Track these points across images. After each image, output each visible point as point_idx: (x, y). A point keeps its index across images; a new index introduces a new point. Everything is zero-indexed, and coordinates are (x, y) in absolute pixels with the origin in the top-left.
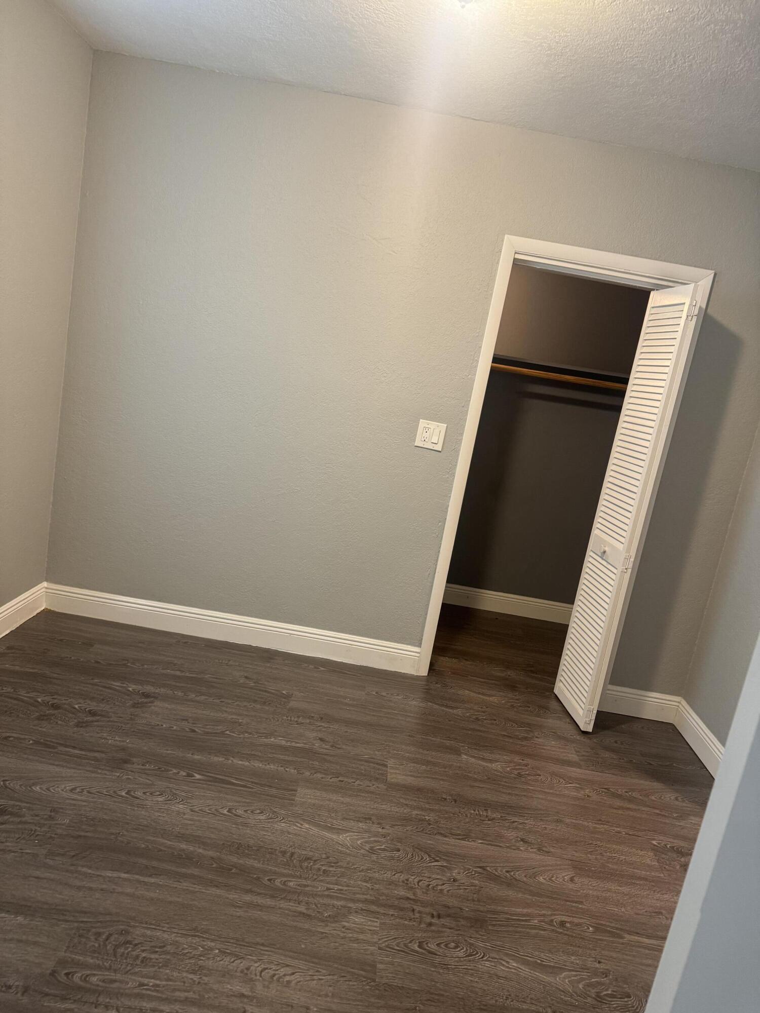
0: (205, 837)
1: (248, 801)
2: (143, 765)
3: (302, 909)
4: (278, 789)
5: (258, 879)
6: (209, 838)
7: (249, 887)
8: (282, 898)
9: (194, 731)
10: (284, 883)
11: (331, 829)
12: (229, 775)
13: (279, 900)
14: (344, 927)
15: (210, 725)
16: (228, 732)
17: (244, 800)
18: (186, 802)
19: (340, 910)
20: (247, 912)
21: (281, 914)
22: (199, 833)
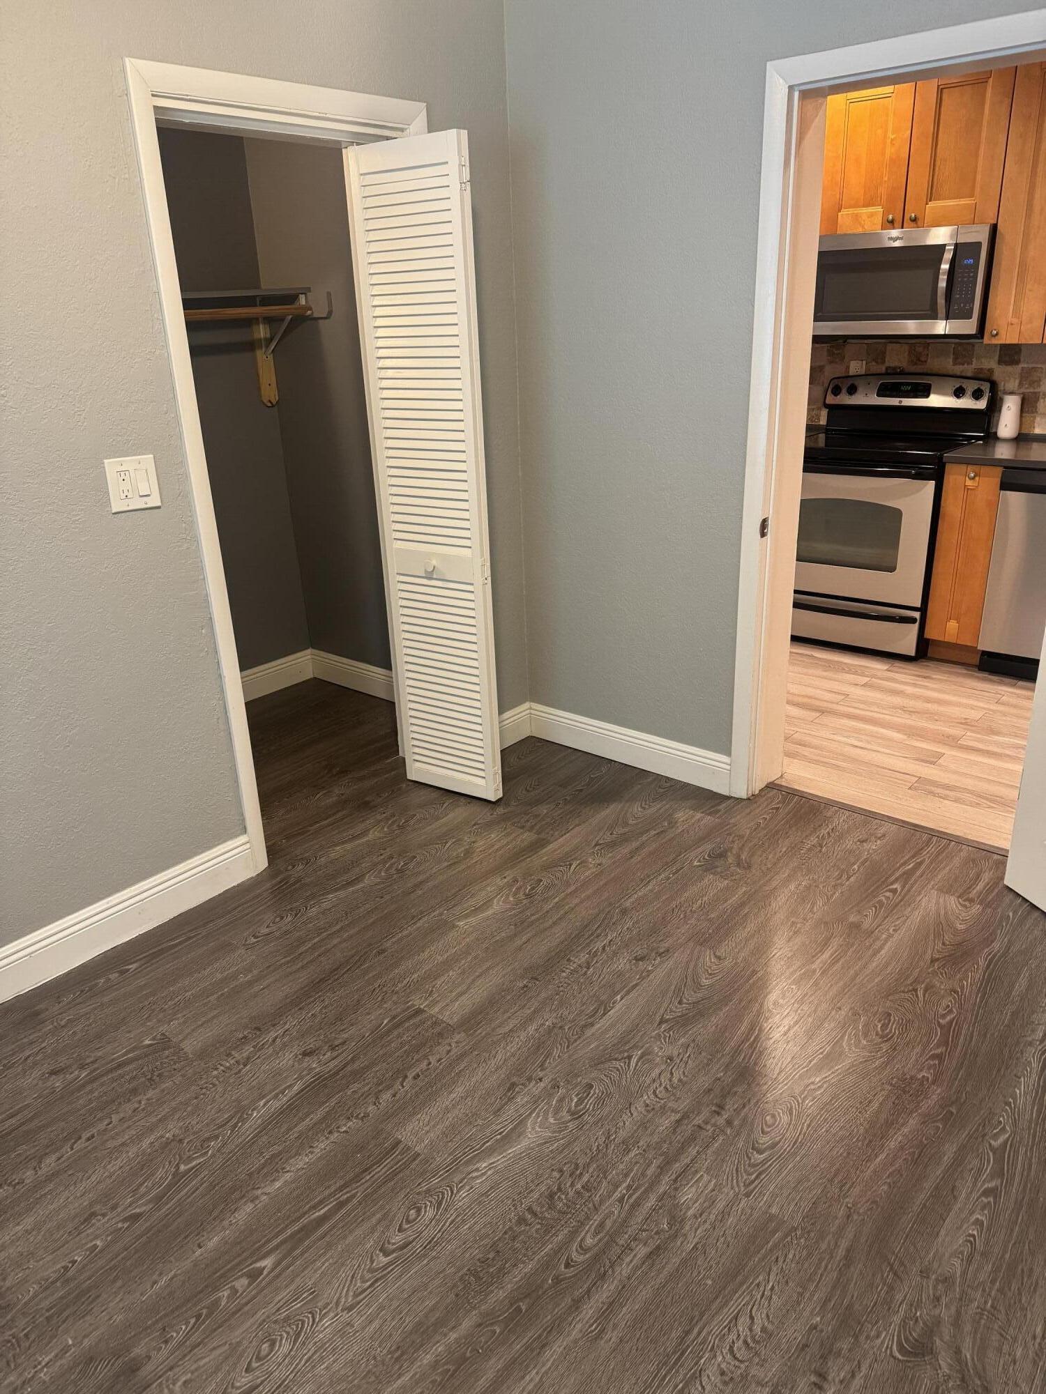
0: (426, 1316)
1: (378, 1216)
2: (166, 1342)
3: (642, 1251)
4: (379, 1162)
5: (557, 1281)
6: (433, 1309)
7: (568, 1300)
8: (611, 1267)
9: (135, 1218)
10: (583, 1249)
11: (506, 1139)
12: (298, 1214)
13: (613, 1272)
14: (695, 1217)
15: (141, 1185)
16: (182, 1168)
17: (374, 1220)
18: (321, 1311)
19: (663, 1205)
20: (615, 1326)
21: (640, 1283)
22: (410, 1322)
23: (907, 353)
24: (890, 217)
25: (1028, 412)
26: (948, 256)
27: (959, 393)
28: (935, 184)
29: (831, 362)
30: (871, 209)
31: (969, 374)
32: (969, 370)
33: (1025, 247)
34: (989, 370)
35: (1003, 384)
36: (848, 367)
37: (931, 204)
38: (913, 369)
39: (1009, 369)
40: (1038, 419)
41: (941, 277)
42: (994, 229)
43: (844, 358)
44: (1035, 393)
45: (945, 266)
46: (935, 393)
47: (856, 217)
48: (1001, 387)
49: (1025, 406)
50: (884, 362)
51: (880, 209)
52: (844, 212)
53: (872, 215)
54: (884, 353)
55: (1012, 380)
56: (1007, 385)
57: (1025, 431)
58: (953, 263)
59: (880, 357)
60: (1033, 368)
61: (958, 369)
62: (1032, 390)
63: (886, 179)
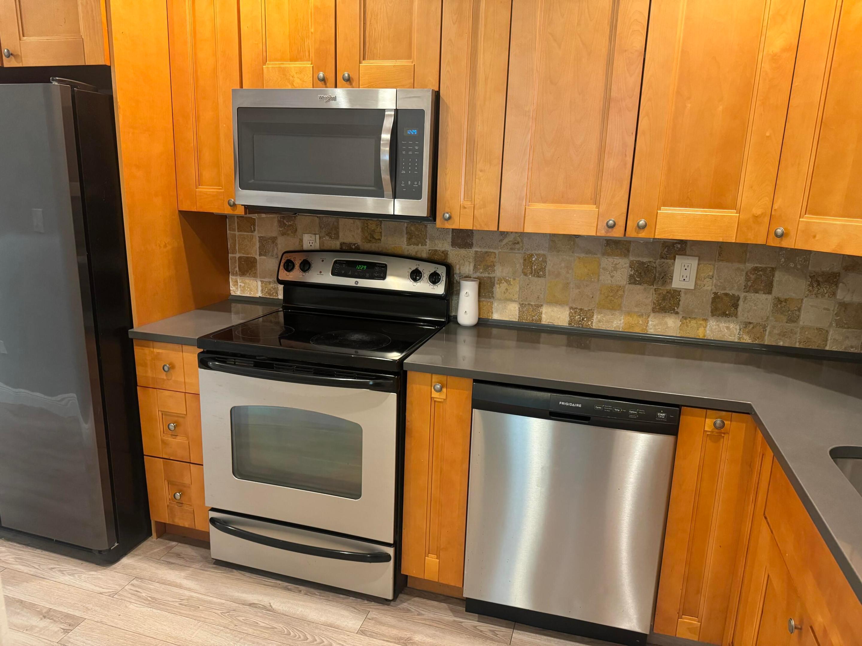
23: (360, 229)
24: (321, 75)
25: (485, 297)
26: (388, 123)
27: (416, 276)
28: (367, 39)
29: (283, 234)
30: (298, 65)
31: (424, 255)
32: (423, 251)
33: (471, 121)
34: (443, 252)
35: (458, 267)
36: (301, 240)
37: (364, 63)
38: (367, 246)
39: (463, 252)
40: (495, 304)
41: (382, 148)
42: (437, 97)
43: (296, 230)
44: (490, 278)
45: (386, 136)
46: (392, 275)
47: (283, 72)
48: (457, 271)
49: (482, 291)
50: (337, 238)
51: (308, 65)
52: (270, 65)
53: (301, 71)
54: (337, 228)
55: (467, 263)
56: (462, 268)
57: (484, 316)
58: (394, 132)
59: (334, 233)
60: (487, 252)
61: (412, 250)
62: (486, 275)
63: (312, 30)
